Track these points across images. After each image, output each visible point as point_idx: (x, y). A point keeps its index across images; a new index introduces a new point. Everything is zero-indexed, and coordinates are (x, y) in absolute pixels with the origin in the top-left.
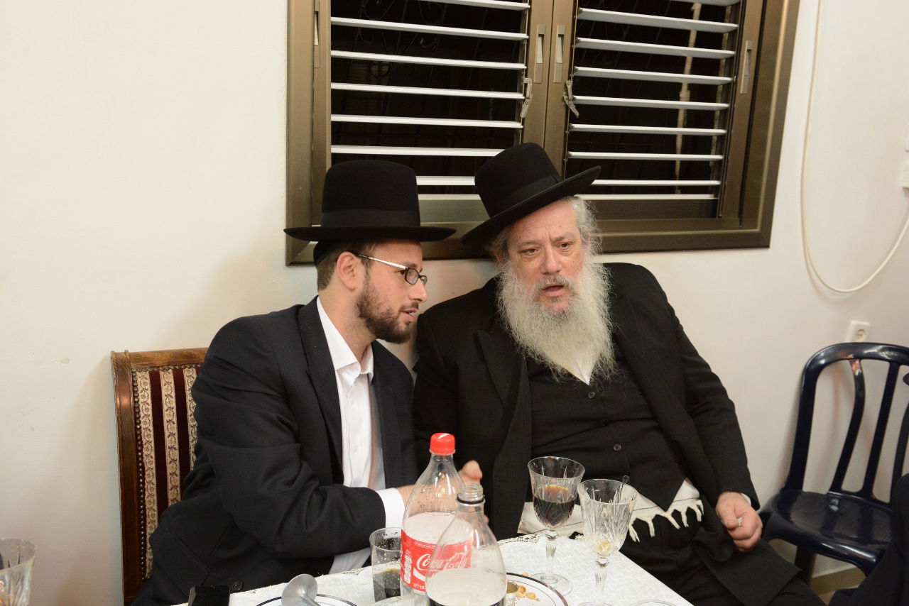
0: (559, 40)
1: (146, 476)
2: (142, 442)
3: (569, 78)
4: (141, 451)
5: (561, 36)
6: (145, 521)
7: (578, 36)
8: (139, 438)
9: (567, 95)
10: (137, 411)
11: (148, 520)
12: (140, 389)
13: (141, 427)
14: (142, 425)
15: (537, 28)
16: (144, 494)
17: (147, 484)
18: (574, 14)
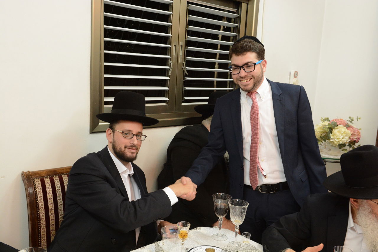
0: (180, 47)
1: (41, 222)
2: (39, 208)
3: (184, 61)
4: (39, 211)
5: (181, 46)
6: (41, 240)
7: (187, 46)
8: (38, 206)
9: (184, 67)
10: (36, 195)
11: (42, 239)
12: (37, 186)
13: (38, 202)
14: (39, 201)
15: (174, 43)
16: (40, 229)
17: (41, 225)
18: (185, 38)
